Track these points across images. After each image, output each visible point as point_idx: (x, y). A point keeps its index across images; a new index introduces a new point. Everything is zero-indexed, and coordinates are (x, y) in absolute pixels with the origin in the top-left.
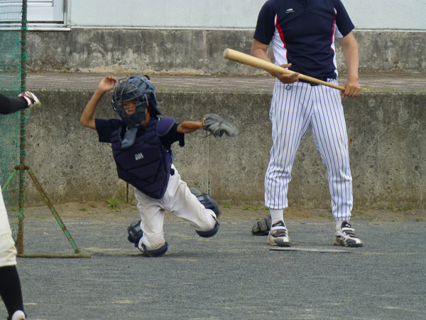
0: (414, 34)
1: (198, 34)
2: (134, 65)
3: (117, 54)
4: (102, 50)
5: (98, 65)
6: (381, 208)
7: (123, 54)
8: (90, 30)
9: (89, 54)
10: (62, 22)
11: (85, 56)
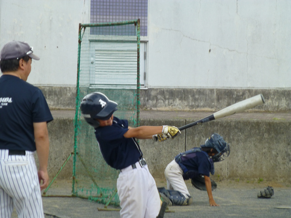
1: (212, 91)
2: (179, 106)
3: (171, 101)
4: (163, 99)
5: (161, 106)
7: (174, 101)
8: (157, 89)
9: (157, 101)
10: (144, 85)
11: (155, 102)
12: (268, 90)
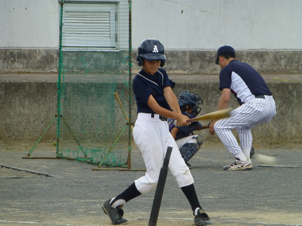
0: (295, 51)
1: (184, 53)
6: (295, 142)
10: (115, 47)
12: (241, 52)
